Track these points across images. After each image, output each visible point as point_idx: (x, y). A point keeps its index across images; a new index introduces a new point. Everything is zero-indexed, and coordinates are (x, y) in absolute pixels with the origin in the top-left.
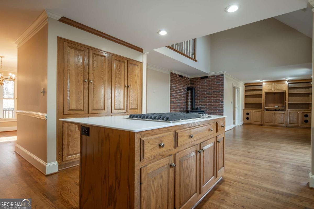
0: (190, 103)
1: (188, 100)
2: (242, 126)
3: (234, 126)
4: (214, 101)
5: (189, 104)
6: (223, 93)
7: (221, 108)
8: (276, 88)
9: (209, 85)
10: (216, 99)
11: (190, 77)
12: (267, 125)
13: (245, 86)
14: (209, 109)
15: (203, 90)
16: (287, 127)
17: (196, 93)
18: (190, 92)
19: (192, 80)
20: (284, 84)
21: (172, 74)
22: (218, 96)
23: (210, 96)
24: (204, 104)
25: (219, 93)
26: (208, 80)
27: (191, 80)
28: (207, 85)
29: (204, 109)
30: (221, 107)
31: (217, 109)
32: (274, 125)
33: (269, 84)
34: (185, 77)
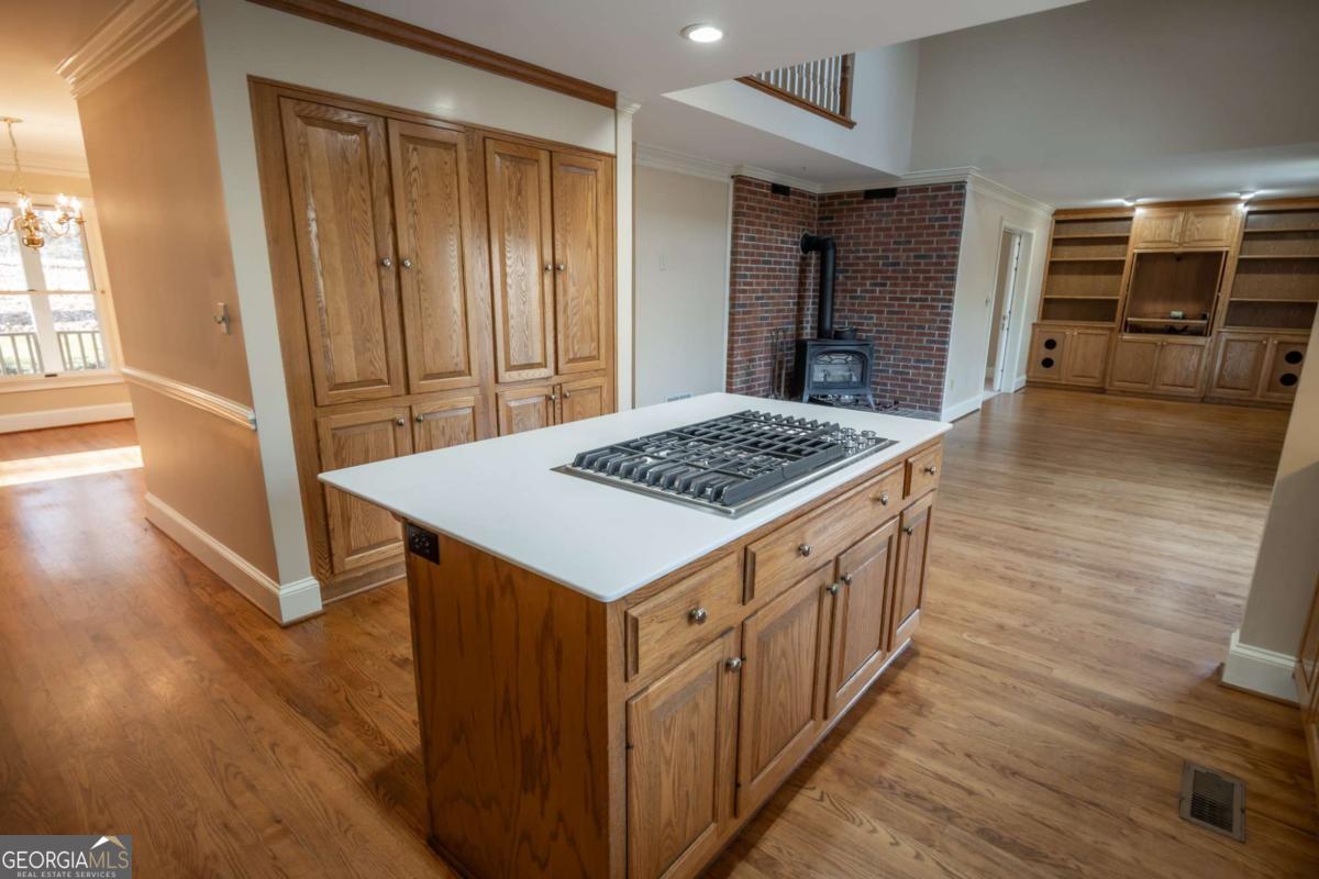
0: (813, 303)
1: (805, 290)
2: (1020, 396)
3: (989, 395)
4: (912, 299)
5: (808, 309)
6: (954, 264)
7: (940, 328)
8: (1188, 233)
9: (897, 229)
10: (924, 292)
11: (817, 189)
12: (1124, 393)
13: (1058, 222)
14: (891, 332)
15: (872, 251)
16: (1203, 400)
17: (841, 262)
18: (813, 257)
19: (828, 205)
20: (1228, 218)
21: (740, 181)
22: (931, 279)
23: (896, 278)
24: (870, 312)
25: (936, 264)
26: (897, 207)
27: (821, 205)
28: (889, 229)
29: (871, 331)
30: (942, 325)
31: (925, 334)
32: (1154, 392)
33: (1161, 214)
34: (795, 192)
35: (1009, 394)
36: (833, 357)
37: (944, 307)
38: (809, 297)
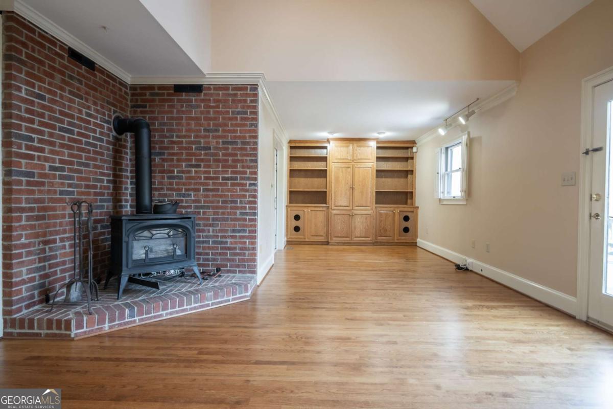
0: (131, 183)
1: (121, 170)
2: (286, 251)
4: (224, 179)
5: (126, 189)
6: (256, 149)
7: (250, 202)
8: (355, 155)
9: (206, 119)
10: (233, 172)
12: (338, 243)
13: (291, 148)
14: (208, 207)
15: (185, 137)
16: (374, 244)
17: (157, 146)
18: (128, 138)
19: (141, 95)
22: (238, 161)
23: (209, 160)
24: (187, 190)
25: (241, 149)
26: (203, 101)
27: (133, 94)
28: (198, 119)
29: (190, 207)
30: (251, 199)
31: (237, 208)
32: (352, 242)
33: (337, 145)
34: (103, 71)
35: (281, 250)
36: (154, 232)
37: (251, 185)
38: (127, 177)
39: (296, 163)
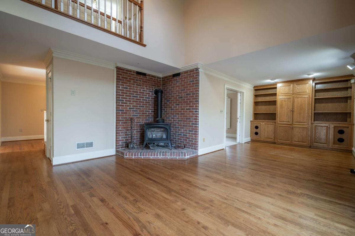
3: (232, 143)
4: (186, 109)
7: (195, 119)
8: (295, 90)
9: (181, 86)
10: (189, 106)
11: (161, 76)
12: (282, 144)
13: (256, 90)
14: (182, 121)
15: (175, 94)
16: (310, 147)
17: (168, 98)
20: (308, 85)
21: (118, 69)
22: (191, 102)
23: (182, 102)
24: (176, 114)
25: (192, 97)
26: (180, 79)
27: (163, 81)
28: (179, 86)
31: (190, 121)
32: (292, 144)
33: (285, 85)
34: (149, 75)
35: (242, 144)
36: (155, 129)
37: (195, 111)
39: (260, 98)
